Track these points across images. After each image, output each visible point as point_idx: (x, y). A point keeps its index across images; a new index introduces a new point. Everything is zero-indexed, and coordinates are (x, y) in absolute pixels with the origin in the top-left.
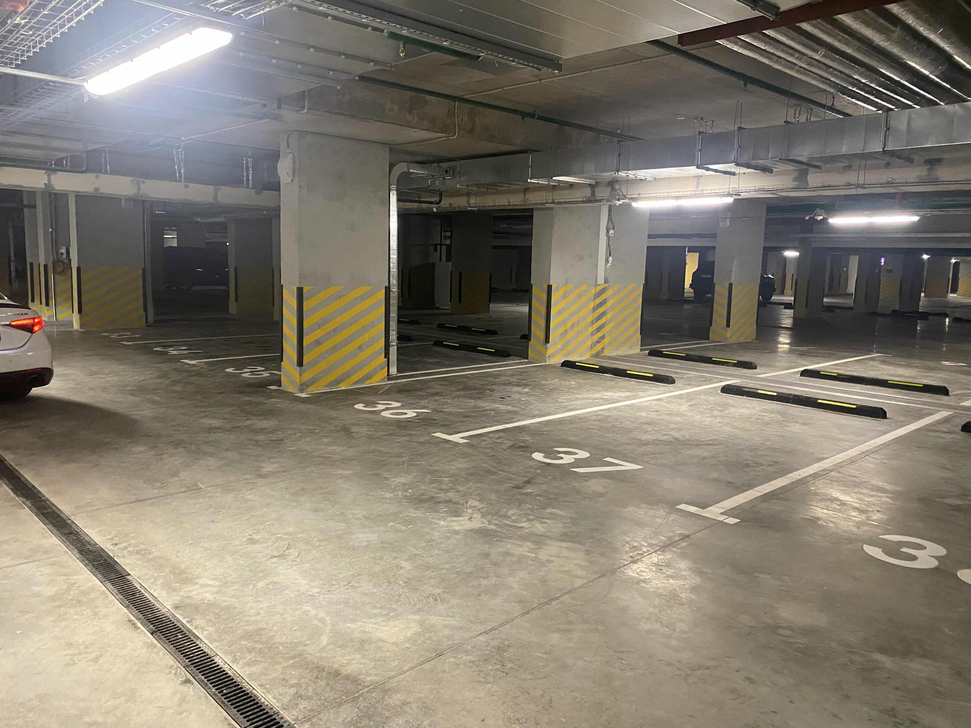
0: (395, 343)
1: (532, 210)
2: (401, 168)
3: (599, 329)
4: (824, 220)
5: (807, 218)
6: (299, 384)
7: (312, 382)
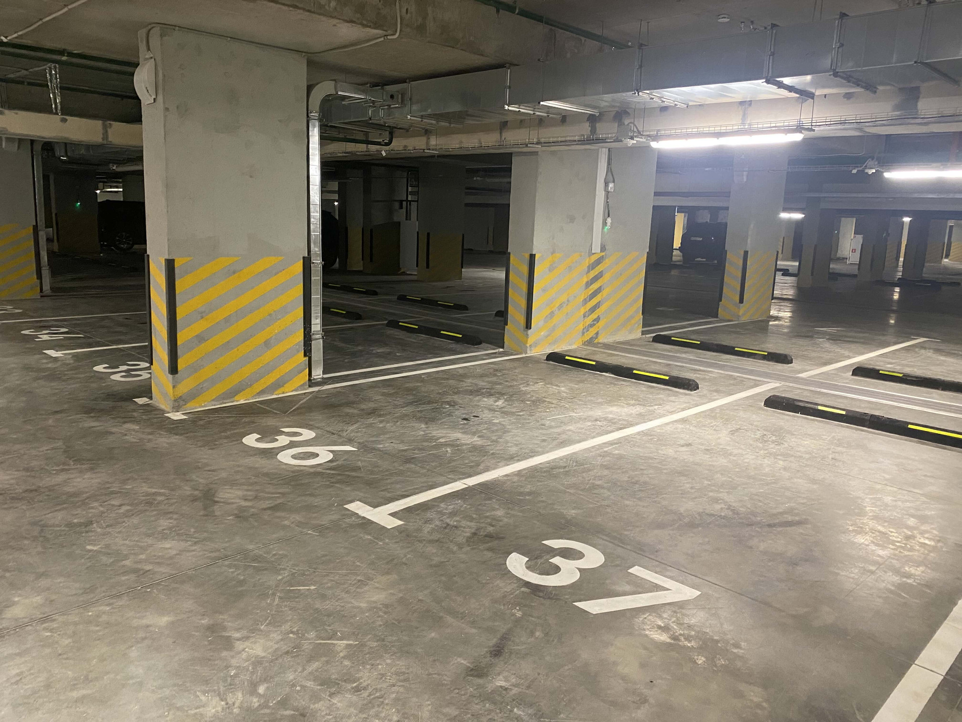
0: (319, 336)
1: (510, 155)
2: (325, 89)
3: (593, 309)
4: (878, 174)
5: (854, 171)
6: (173, 399)
7: (193, 395)
